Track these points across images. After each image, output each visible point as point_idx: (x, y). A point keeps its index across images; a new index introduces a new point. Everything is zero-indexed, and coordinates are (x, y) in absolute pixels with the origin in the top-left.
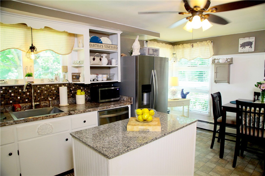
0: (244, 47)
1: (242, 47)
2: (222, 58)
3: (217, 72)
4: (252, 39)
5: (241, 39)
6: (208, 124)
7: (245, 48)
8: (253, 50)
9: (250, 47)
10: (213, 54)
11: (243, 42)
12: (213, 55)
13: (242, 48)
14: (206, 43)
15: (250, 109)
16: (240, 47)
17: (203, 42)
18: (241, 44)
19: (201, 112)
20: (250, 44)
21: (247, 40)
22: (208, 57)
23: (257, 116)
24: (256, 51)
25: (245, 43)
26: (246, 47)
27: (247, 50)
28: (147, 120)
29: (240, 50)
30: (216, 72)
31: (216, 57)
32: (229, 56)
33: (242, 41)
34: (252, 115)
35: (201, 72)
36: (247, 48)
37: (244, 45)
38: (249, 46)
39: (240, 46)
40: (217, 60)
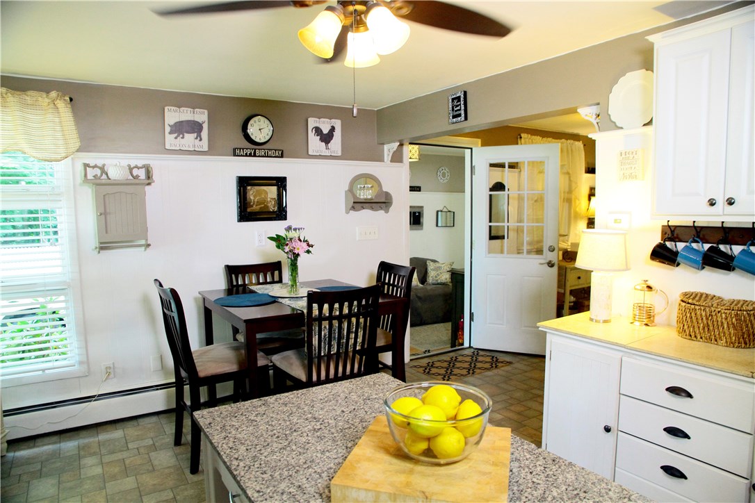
0: (181, 136)
1: (176, 135)
2: (117, 164)
3: (108, 211)
4: (201, 116)
5: (170, 108)
7: (183, 138)
8: (206, 148)
9: (196, 138)
10: (75, 143)
11: (178, 120)
12: (78, 151)
13: (176, 138)
14: (47, 100)
16: (170, 133)
17: (30, 93)
18: (172, 123)
20: (195, 127)
21: (186, 115)
22: (59, 157)
24: (212, 150)
25: (182, 122)
26: (186, 135)
29: (171, 141)
30: (103, 211)
31: (93, 158)
32: (138, 160)
33: (173, 116)
35: (31, 212)
36: (189, 140)
37: (181, 128)
38: (196, 134)
39: (168, 129)
40: (94, 167)
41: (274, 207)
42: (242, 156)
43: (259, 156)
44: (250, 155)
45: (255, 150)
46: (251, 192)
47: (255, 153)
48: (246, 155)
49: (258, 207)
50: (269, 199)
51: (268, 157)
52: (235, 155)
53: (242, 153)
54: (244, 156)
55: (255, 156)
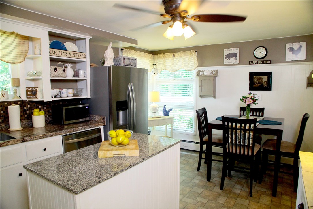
0: (229, 59)
2: (207, 70)
3: (202, 85)
4: (237, 51)
5: (225, 49)
6: (194, 144)
7: (230, 59)
8: (238, 62)
9: (235, 59)
10: (197, 65)
11: (228, 53)
12: (197, 67)
13: (227, 60)
14: (190, 53)
15: (236, 125)
16: (225, 58)
17: (187, 51)
18: (226, 55)
19: (185, 131)
20: (234, 55)
21: (231, 51)
22: (192, 69)
23: (242, 133)
24: (241, 63)
25: (230, 54)
26: (231, 58)
27: (232, 62)
28: (122, 143)
29: (226, 61)
30: (201, 85)
31: (201, 69)
32: (214, 68)
33: (226, 52)
34: (238, 131)
35: (185, 85)
36: (232, 60)
37: (229, 56)
38: (234, 58)
39: (225, 57)
40: (202, 72)
41: (266, 85)
42: (252, 64)
43: (260, 64)
44: (256, 64)
45: (258, 61)
46: (255, 79)
47: (258, 62)
48: (254, 64)
49: (259, 85)
50: (263, 82)
51: (264, 64)
52: (250, 64)
53: (252, 63)
54: (253, 64)
55: (258, 64)
